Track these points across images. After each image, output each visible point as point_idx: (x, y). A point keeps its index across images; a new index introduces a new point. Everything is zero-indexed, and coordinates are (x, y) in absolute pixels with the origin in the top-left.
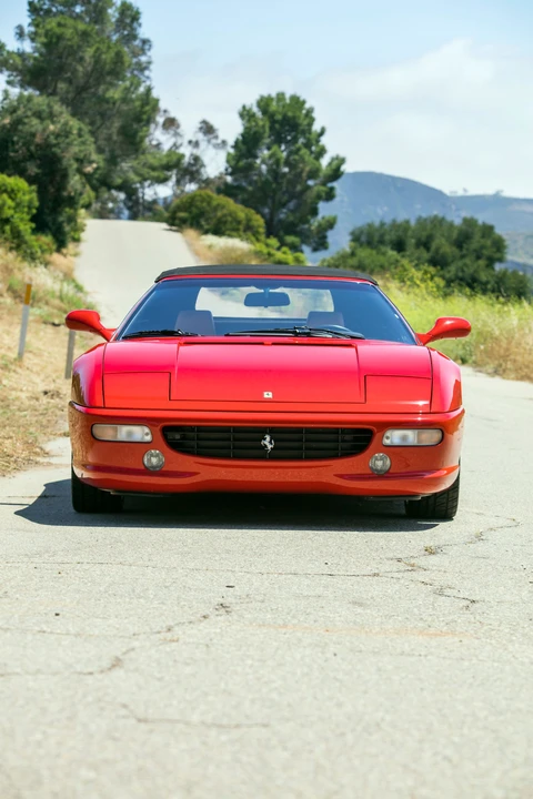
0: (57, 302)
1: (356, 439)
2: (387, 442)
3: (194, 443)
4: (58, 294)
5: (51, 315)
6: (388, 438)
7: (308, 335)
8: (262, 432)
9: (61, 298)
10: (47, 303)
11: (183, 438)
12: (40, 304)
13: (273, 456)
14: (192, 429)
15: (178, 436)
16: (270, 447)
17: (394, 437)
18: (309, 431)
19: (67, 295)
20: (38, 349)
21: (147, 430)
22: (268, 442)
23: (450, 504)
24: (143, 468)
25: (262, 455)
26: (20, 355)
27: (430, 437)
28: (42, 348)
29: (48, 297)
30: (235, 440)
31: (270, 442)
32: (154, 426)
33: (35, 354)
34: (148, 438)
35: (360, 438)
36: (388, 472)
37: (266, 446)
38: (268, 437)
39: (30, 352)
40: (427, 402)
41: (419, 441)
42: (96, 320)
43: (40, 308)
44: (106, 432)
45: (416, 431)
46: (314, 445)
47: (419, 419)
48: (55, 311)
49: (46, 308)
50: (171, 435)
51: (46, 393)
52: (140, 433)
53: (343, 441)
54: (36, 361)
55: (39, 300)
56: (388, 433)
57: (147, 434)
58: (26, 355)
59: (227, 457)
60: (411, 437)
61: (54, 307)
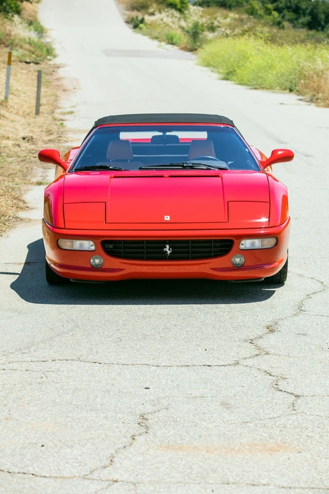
0: (27, 46)
1: (222, 246)
2: (242, 247)
3: (122, 250)
4: (28, 41)
5: (23, 55)
6: (242, 245)
7: (192, 168)
8: (165, 243)
9: (30, 44)
10: (21, 47)
11: (114, 248)
12: (17, 48)
13: (171, 258)
14: (120, 242)
15: (111, 246)
16: (169, 252)
17: (246, 244)
18: (194, 242)
19: (33, 41)
20: (18, 90)
21: (92, 243)
22: (168, 249)
23: (282, 276)
24: (90, 266)
25: (163, 257)
26: (6, 98)
27: (269, 243)
28: (20, 88)
29: (22, 43)
30: (147, 249)
31: (169, 249)
32: (97, 240)
33: (15, 95)
34: (93, 248)
35: (225, 246)
36: (243, 265)
37: (166, 252)
38: (168, 246)
39: (13, 94)
40: (267, 220)
41: (262, 245)
42: (57, 156)
43: (17, 50)
44: (66, 244)
45: (260, 240)
46: (197, 250)
47: (262, 232)
48: (27, 53)
49: (21, 50)
50: (107, 246)
51: (24, 139)
52: (88, 245)
53: (215, 247)
54: (16, 101)
55: (17, 45)
56: (243, 242)
57: (92, 246)
58: (10, 96)
59: (142, 259)
60: (257, 243)
61: (26, 50)
